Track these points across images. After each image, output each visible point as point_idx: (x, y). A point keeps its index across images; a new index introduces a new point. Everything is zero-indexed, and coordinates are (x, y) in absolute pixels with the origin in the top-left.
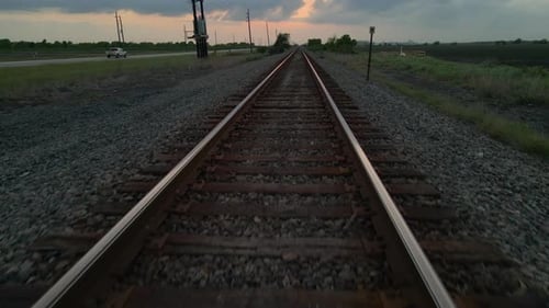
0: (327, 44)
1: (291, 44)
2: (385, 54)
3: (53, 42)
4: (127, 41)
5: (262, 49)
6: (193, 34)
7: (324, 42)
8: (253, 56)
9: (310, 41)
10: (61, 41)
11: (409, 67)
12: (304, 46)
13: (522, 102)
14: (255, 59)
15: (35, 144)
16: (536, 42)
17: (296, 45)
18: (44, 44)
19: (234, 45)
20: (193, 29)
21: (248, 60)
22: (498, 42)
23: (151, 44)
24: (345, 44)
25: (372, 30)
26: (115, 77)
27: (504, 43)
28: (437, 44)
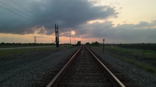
0: (91, 44)
1: (81, 44)
2: (107, 46)
3: (16, 43)
4: (37, 43)
5: (73, 45)
6: (55, 41)
8: (72, 47)
9: (86, 43)
10: (18, 43)
11: (114, 50)
12: (85, 44)
13: (145, 59)
14: (72, 48)
15: (17, 68)
16: (148, 44)
17: (83, 44)
18: (14, 44)
19: (66, 44)
20: (55, 40)
21: (70, 48)
22: (137, 44)
23: (43, 44)
24: (96, 44)
25: (104, 40)
26: (34, 52)
27: (139, 44)
28: (121, 44)
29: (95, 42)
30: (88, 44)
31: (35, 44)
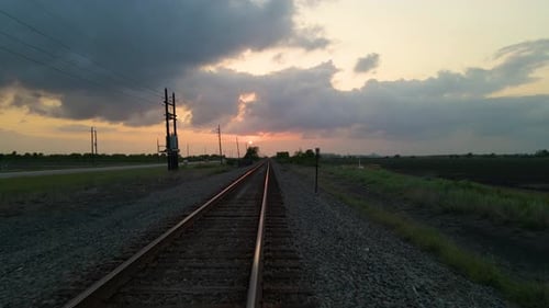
0: (294, 157)
1: (260, 156)
2: (344, 167)
3: (23, 154)
4: (99, 153)
5: (231, 162)
6: (165, 148)
7: (291, 155)
8: (225, 168)
9: (278, 154)
10: (31, 153)
12: (273, 158)
14: (224, 171)
16: (486, 156)
17: (265, 158)
18: (13, 156)
19: (205, 157)
20: (165, 144)
21: (218, 173)
22: (451, 156)
23: (124, 156)
24: (310, 159)
26: (86, 189)
27: (457, 156)
28: (397, 156)
29: (304, 151)
30: (282, 156)
31: (93, 159)
